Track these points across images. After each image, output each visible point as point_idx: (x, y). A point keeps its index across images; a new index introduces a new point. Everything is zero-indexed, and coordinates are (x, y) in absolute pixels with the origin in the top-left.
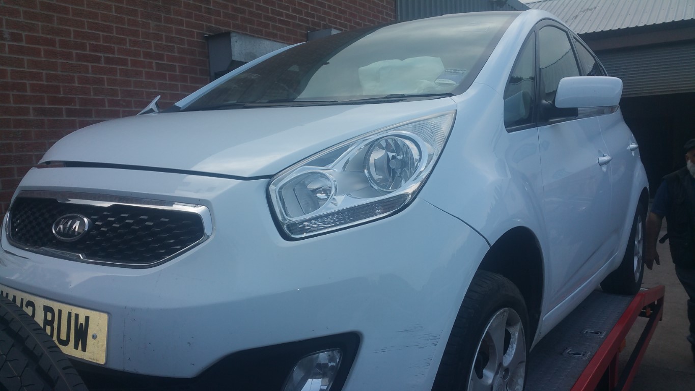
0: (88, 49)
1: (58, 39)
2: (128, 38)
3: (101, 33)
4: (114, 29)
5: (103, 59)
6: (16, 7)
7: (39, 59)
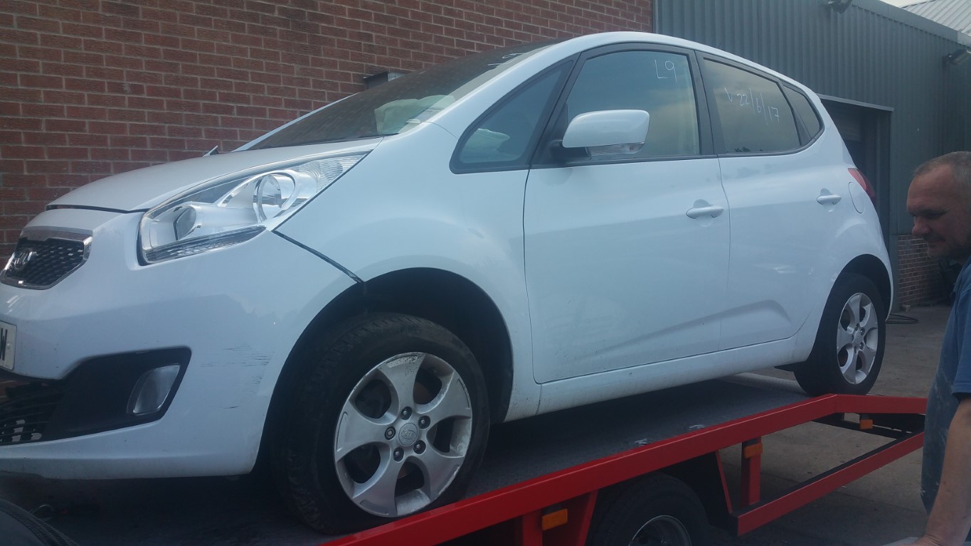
0: (218, 98)
1: (182, 89)
2: (266, 85)
3: (233, 81)
4: (250, 75)
5: (235, 110)
6: (139, 58)
7: (162, 111)
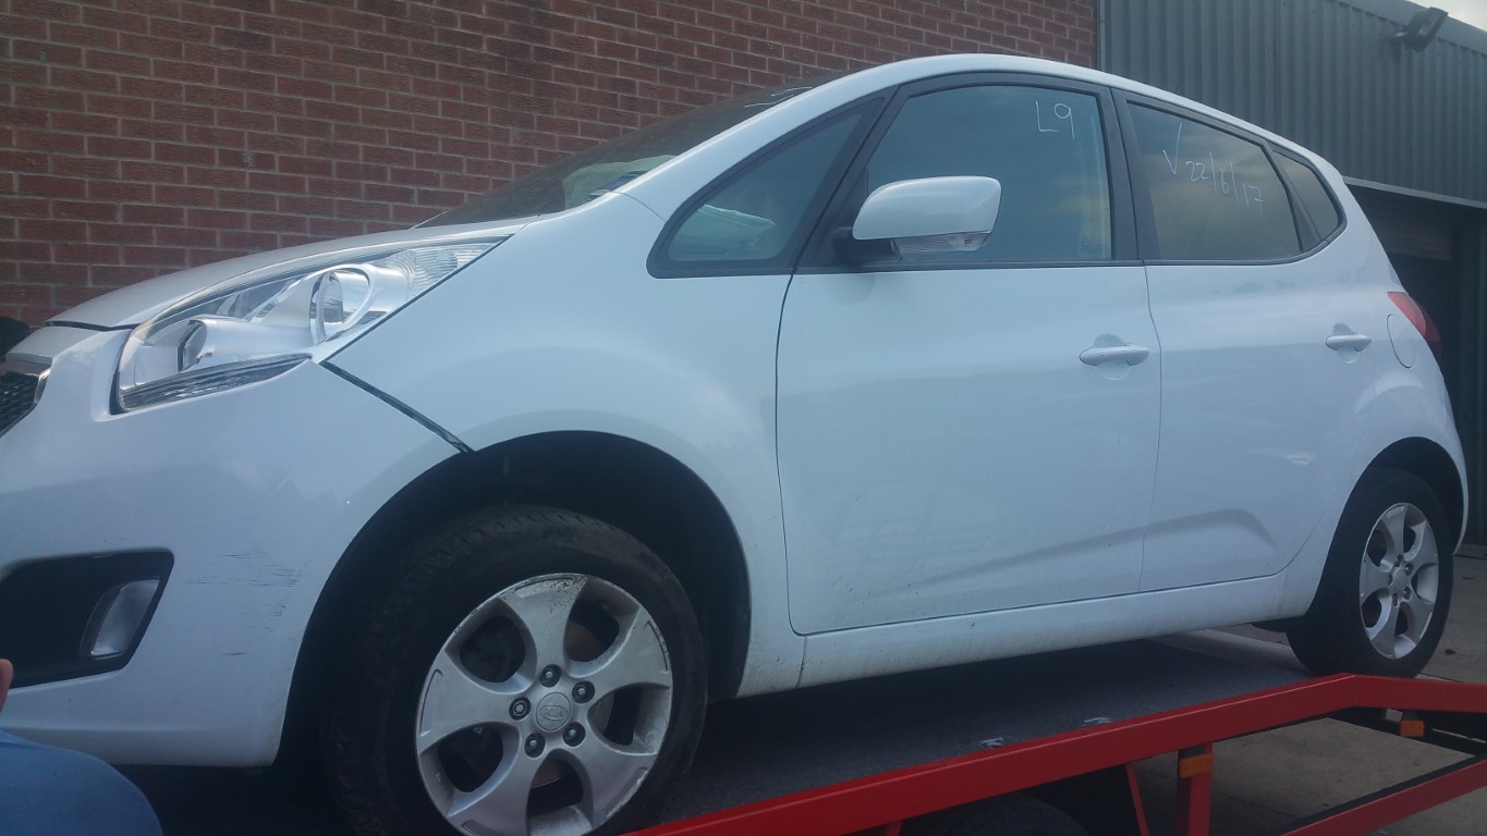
0: (389, 177)
1: (334, 162)
2: (465, 159)
3: (414, 151)
4: (440, 143)
5: (416, 195)
6: (268, 113)
7: (300, 196)
